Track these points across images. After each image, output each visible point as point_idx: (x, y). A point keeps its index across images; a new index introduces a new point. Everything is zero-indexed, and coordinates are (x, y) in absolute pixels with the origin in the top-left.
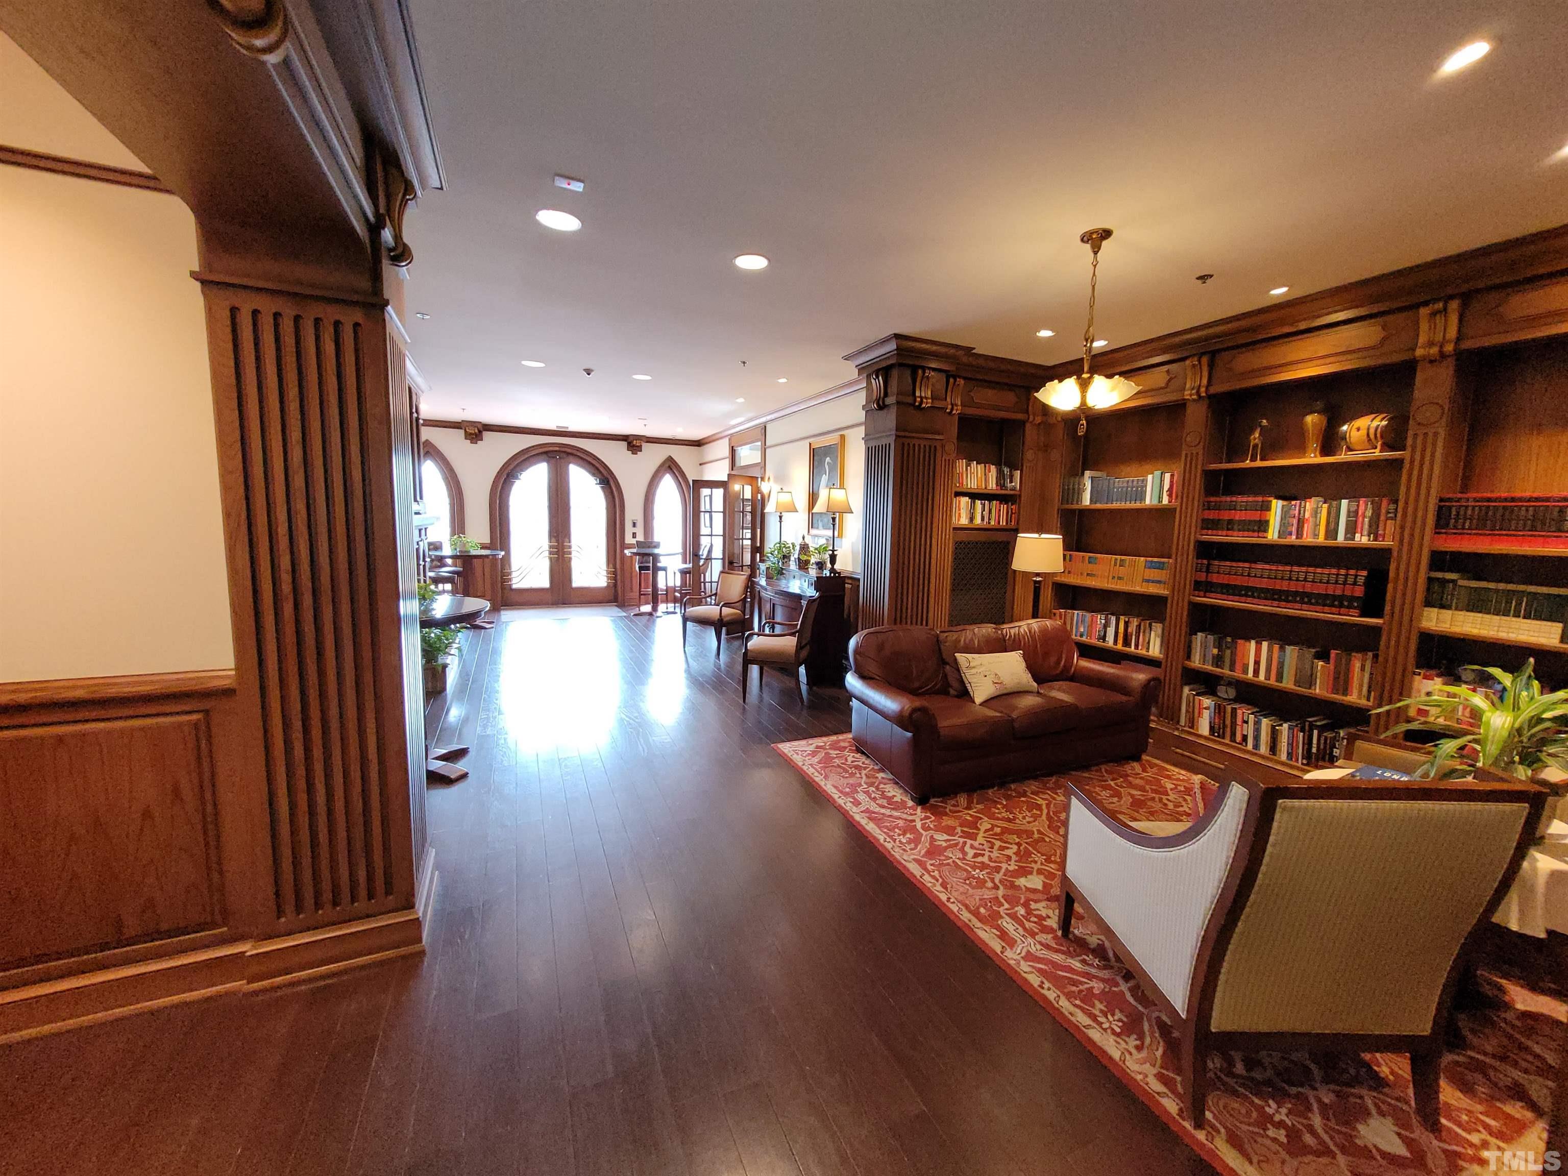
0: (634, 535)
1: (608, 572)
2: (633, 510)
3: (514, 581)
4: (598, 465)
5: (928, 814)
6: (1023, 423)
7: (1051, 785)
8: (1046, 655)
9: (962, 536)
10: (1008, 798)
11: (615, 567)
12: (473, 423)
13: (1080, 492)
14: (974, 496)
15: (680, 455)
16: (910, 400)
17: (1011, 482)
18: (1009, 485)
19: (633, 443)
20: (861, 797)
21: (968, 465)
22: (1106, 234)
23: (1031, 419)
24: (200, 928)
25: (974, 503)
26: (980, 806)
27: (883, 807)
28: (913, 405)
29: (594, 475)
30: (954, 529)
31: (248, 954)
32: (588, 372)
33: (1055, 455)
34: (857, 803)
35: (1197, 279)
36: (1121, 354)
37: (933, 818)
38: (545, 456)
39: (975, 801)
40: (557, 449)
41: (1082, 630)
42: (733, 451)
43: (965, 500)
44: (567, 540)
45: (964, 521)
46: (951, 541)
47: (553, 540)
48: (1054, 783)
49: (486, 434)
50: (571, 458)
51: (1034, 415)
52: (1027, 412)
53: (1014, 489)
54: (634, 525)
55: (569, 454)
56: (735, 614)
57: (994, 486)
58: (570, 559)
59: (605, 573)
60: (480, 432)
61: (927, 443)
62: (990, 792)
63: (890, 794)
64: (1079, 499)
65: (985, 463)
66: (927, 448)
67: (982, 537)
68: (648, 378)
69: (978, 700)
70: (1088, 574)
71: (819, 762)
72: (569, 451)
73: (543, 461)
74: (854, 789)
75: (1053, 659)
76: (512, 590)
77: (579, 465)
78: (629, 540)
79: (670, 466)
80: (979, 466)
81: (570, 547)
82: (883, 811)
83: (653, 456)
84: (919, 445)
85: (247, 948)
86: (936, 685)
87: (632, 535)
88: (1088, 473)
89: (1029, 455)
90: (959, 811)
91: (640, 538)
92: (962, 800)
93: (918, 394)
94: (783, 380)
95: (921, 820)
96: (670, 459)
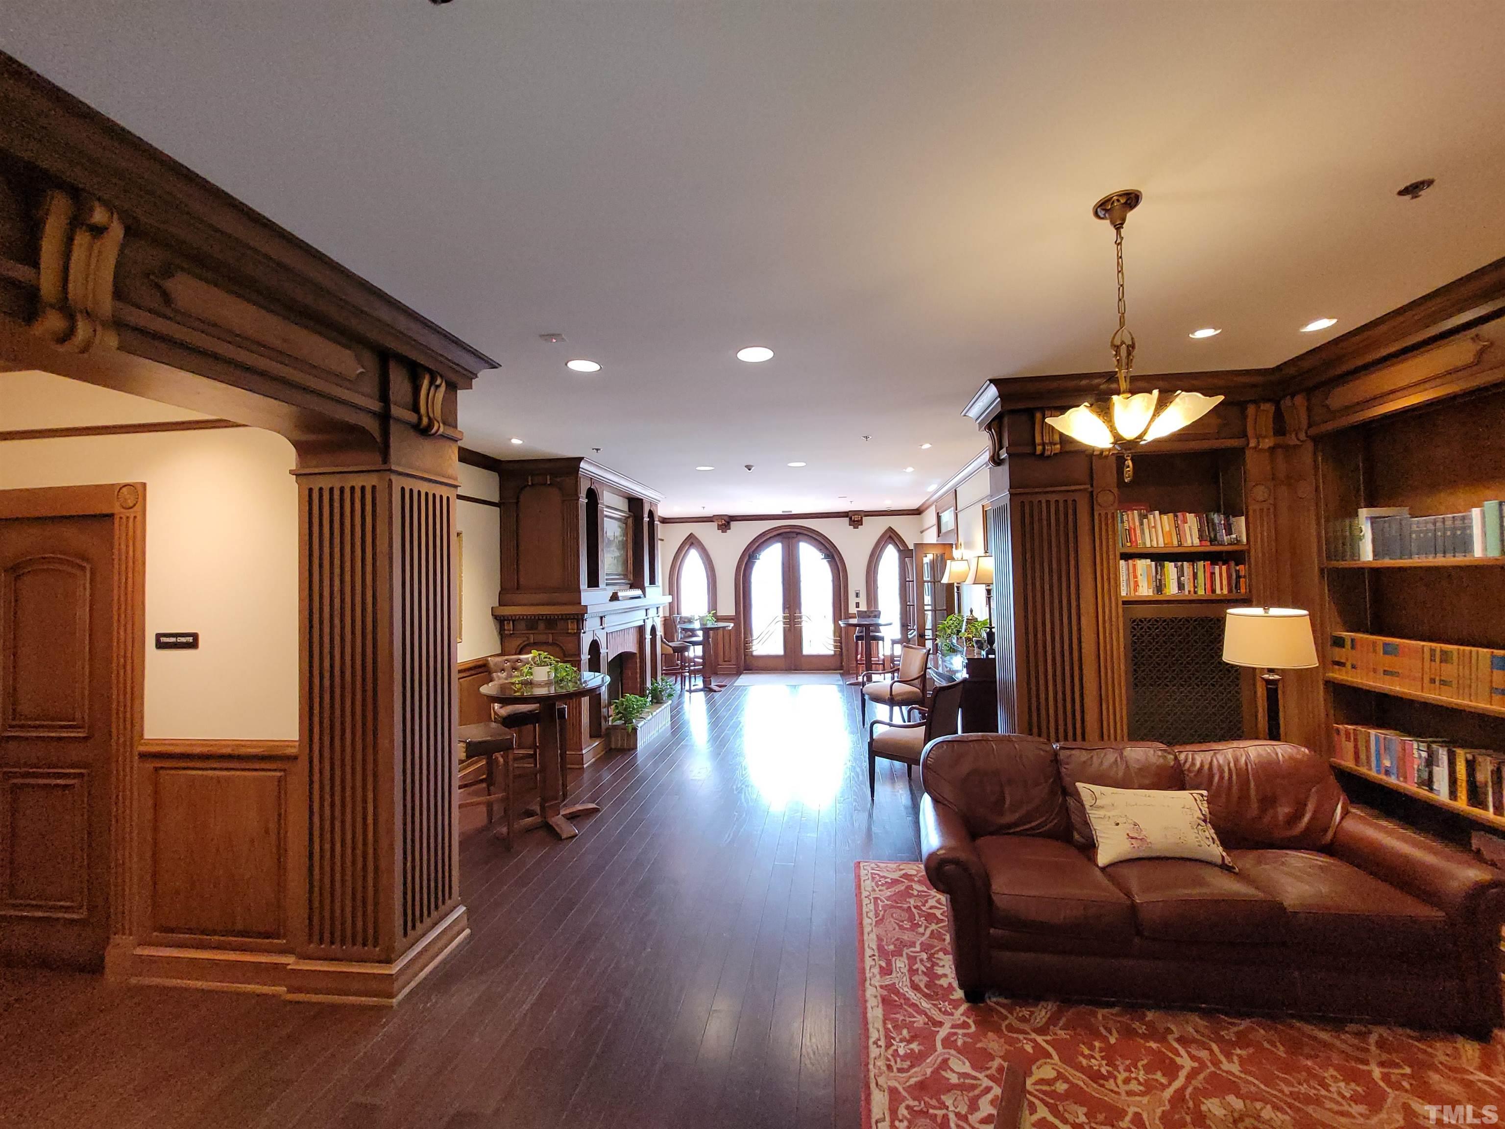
0: (858, 605)
1: (835, 641)
2: (856, 581)
3: (754, 648)
4: (822, 541)
5: (970, 1021)
6: (1238, 454)
7: (1229, 1034)
8: (1268, 801)
9: (1141, 612)
10: (1128, 1033)
11: (840, 636)
12: (720, 517)
13: (1354, 540)
14: (1159, 558)
15: (899, 524)
16: (1028, 450)
17: (1229, 533)
18: (1226, 538)
19: (855, 518)
20: (900, 964)
21: (1143, 517)
22: (1131, 199)
23: (1252, 444)
24: (267, 936)
25: (1163, 567)
26: (1062, 1034)
27: (915, 987)
28: (1034, 453)
29: (820, 550)
30: (1124, 603)
31: (289, 967)
32: (749, 468)
33: (1305, 490)
34: (886, 971)
35: (1401, 193)
36: (1383, 328)
37: (973, 1028)
38: (777, 538)
39: (1061, 1023)
40: (789, 530)
41: (1387, 763)
42: (939, 518)
43: (1143, 565)
44: (797, 611)
45: (1145, 591)
46: (1121, 619)
47: (787, 610)
48: (1237, 1033)
49: (733, 524)
50: (800, 537)
51: (1258, 437)
52: (1244, 435)
53: (1238, 542)
54: (857, 595)
55: (798, 534)
56: (913, 692)
57: (1197, 542)
58: (801, 628)
59: (832, 642)
60: (729, 523)
61: (1061, 498)
62: (1101, 1013)
63: (939, 971)
64: (1355, 553)
65: (1175, 512)
66: (1061, 505)
67: (1181, 612)
68: (803, 464)
69: (1104, 857)
70: (1386, 672)
71: (888, 898)
72: (798, 531)
73: (777, 541)
74: (900, 947)
75: (1284, 810)
76: (752, 656)
77: (806, 542)
78: (853, 610)
79: (891, 536)
80: (1165, 517)
81: (800, 617)
82: (912, 995)
83: (874, 529)
84: (1048, 502)
85: (290, 961)
86: (1044, 823)
87: (856, 604)
88: (1364, 513)
89: (1260, 492)
90: (1024, 1032)
91: (863, 608)
92: (1042, 1014)
93: (1038, 440)
94: (927, 446)
95: (953, 1026)
96: (890, 529)
